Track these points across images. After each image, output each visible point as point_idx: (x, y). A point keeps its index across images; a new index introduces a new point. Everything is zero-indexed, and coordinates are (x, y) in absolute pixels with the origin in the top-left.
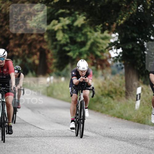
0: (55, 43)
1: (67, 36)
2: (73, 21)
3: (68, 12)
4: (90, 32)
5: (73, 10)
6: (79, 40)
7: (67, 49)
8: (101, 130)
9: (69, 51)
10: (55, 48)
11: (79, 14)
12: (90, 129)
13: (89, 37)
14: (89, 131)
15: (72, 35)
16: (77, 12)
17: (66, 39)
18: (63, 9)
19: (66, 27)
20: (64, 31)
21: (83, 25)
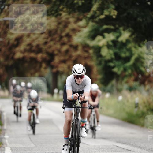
0: (100, 59)
1: (111, 52)
4: (135, 47)
5: (117, 26)
6: (123, 55)
7: (112, 64)
8: (146, 145)
9: (114, 67)
10: (100, 63)
11: (124, 30)
12: (136, 144)
13: (133, 52)
14: (134, 146)
15: (117, 51)
16: (121, 28)
17: (111, 55)
18: (107, 25)
19: (111, 43)
20: (108, 46)
21: (128, 41)
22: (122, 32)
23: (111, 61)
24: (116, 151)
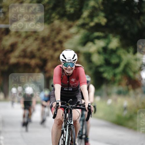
2: (108, 44)
3: (102, 34)
7: (102, 70)
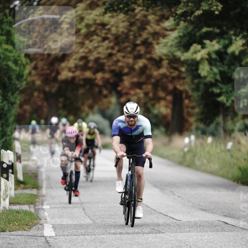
0: (196, 81)
1: (215, 70)
2: (226, 47)
3: (217, 31)
5: (224, 28)
9: (220, 95)
10: (197, 89)
11: (236, 35)
16: (232, 32)
17: (215, 74)
18: (209, 26)
19: (214, 56)
20: (211, 61)
22: (233, 38)
23: (214, 84)
24: (223, 230)
